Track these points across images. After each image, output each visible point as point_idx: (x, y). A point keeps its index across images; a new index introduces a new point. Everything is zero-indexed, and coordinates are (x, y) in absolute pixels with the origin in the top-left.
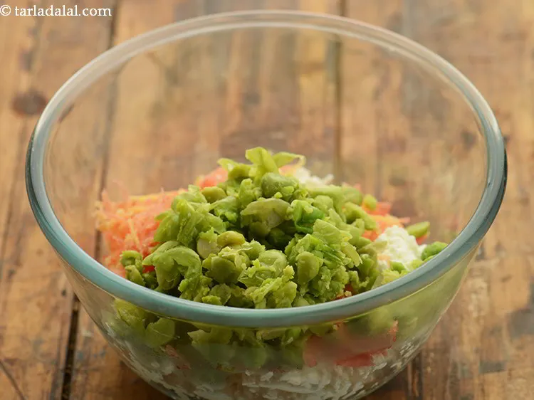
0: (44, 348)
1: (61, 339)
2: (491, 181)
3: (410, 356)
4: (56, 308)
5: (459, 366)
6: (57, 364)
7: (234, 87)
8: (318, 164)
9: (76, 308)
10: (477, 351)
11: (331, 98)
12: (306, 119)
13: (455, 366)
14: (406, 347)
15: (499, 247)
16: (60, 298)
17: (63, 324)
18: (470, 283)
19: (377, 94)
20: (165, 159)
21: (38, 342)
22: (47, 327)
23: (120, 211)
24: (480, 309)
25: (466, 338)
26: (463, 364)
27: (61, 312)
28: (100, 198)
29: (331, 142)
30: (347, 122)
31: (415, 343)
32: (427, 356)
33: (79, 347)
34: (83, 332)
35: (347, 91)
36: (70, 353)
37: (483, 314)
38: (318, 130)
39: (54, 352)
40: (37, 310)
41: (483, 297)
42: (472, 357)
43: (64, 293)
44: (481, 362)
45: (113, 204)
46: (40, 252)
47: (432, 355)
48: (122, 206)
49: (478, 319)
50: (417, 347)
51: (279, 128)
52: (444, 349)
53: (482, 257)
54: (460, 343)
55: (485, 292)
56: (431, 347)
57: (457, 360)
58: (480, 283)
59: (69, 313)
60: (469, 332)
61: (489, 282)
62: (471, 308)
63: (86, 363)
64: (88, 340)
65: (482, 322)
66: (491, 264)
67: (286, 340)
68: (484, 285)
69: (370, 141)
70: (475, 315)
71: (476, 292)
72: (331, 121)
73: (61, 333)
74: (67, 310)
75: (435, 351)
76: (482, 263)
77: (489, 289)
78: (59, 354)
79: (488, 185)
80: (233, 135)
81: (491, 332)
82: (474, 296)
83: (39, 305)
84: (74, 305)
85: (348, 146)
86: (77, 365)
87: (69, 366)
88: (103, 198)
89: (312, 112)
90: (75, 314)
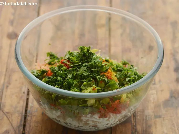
0: (18, 109)
1: (23, 107)
3: (133, 111)
4: (21, 97)
6: (22, 114)
7: (77, 32)
9: (28, 97)
10: (153, 112)
12: (100, 42)
13: (146, 116)
14: (132, 108)
15: (160, 81)
17: (24, 102)
18: (151, 92)
19: (122, 35)
21: (16, 107)
22: (19, 103)
24: (154, 99)
25: (150, 108)
26: (149, 116)
27: (23, 98)
29: (107, 49)
30: (112, 43)
31: (135, 107)
32: (138, 113)
33: (29, 109)
34: (30, 104)
35: (112, 34)
36: (26, 111)
37: (155, 101)
39: (21, 110)
40: (16, 98)
41: (155, 96)
42: (152, 114)
43: (24, 93)
44: (155, 115)
46: (16, 80)
47: (139, 113)
49: (153, 102)
50: (135, 108)
52: (143, 111)
53: (154, 84)
54: (148, 109)
55: (155, 94)
56: (139, 110)
57: (147, 114)
58: (154, 92)
59: (26, 99)
60: (151, 106)
61: (157, 91)
62: (151, 99)
63: (31, 114)
64: (32, 107)
65: (155, 103)
66: (157, 86)
67: (95, 105)
68: (155, 92)
70: (152, 101)
71: (153, 94)
72: (107, 42)
73: (23, 104)
74: (25, 98)
75: (140, 112)
76: (155, 86)
77: (157, 94)
78: (22, 111)
81: (157, 106)
82: (152, 96)
83: (16, 96)
84: (27, 97)
85: (113, 50)
86: (28, 114)
87: (26, 115)
89: (102, 40)
90: (28, 99)
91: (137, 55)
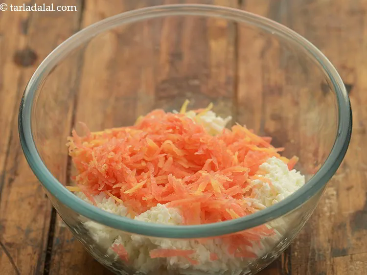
0: (32, 235)
1: (44, 229)
2: (341, 132)
4: (41, 206)
5: (317, 252)
6: (42, 247)
7: (165, 48)
8: (222, 104)
10: (329, 241)
11: (231, 56)
12: (214, 70)
13: (314, 250)
15: (345, 165)
16: (44, 199)
17: (46, 218)
19: (262, 54)
20: (117, 99)
21: (29, 231)
22: (34, 220)
23: (86, 143)
24: (331, 210)
26: (320, 250)
27: (44, 209)
28: (71, 135)
29: (231, 88)
30: (242, 73)
32: (295, 244)
33: (57, 235)
34: (59, 224)
35: (242, 51)
36: (51, 238)
37: (333, 213)
38: (222, 79)
39: (40, 238)
40: (28, 207)
41: (334, 201)
42: (326, 245)
43: (46, 196)
44: (332, 248)
45: (80, 138)
47: (298, 243)
48: (86, 140)
49: (330, 218)
51: (195, 77)
52: (307, 237)
54: (318, 235)
55: (335, 198)
56: (298, 237)
57: (315, 246)
58: (331, 191)
59: (50, 210)
60: (324, 226)
61: (337, 190)
62: (326, 209)
63: (61, 246)
64: (62, 229)
65: (333, 219)
66: (340, 177)
68: (335, 193)
69: (258, 87)
70: (328, 214)
71: (329, 198)
72: (231, 73)
73: (45, 224)
74: (49, 208)
75: (300, 240)
77: (338, 195)
78: (43, 239)
79: (338, 135)
80: (164, 82)
81: (339, 227)
82: (327, 201)
83: (29, 203)
85: (242, 91)
86: (55, 248)
87: (50, 248)
88: (73, 135)
89: (218, 66)
90: (54, 210)
91: (296, 104)
